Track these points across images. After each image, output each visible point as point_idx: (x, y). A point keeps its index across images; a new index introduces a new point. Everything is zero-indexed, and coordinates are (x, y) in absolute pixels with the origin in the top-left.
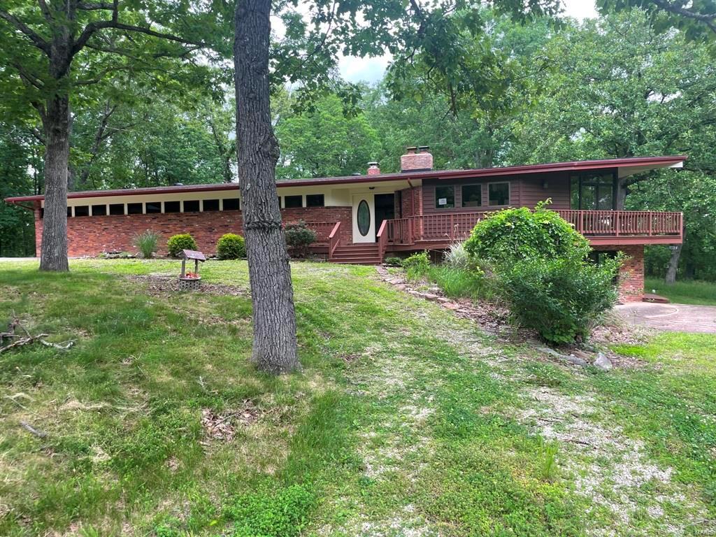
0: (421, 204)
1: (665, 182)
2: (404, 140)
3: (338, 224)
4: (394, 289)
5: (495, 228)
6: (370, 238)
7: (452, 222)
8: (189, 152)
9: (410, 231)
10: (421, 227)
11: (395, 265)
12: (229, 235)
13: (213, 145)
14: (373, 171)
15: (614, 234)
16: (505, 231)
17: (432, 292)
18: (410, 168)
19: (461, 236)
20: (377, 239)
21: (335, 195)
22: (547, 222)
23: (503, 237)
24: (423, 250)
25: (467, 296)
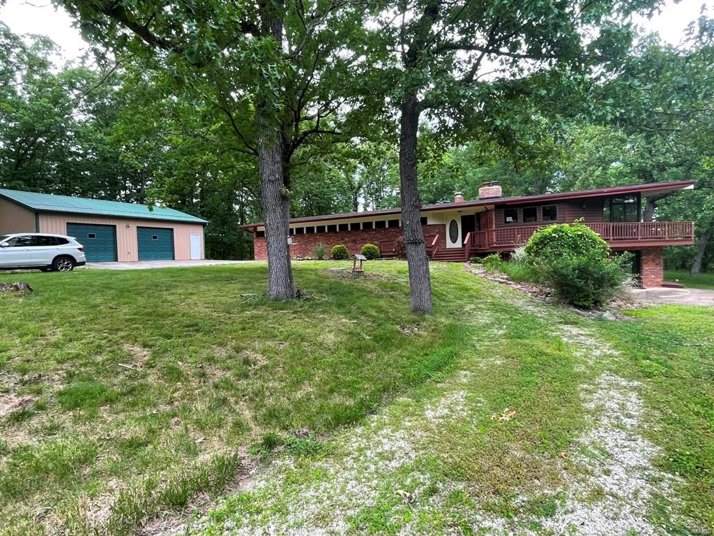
0: (494, 222)
1: (683, 199)
2: (480, 175)
3: (437, 236)
4: (477, 277)
5: (546, 238)
6: (458, 244)
7: (516, 233)
8: (333, 191)
9: (487, 239)
10: (494, 237)
11: (476, 262)
12: (368, 245)
13: (346, 185)
14: (459, 198)
15: (637, 239)
16: (552, 239)
17: (503, 278)
18: (486, 197)
19: (522, 242)
20: (463, 245)
21: (435, 217)
22: (580, 233)
23: (551, 243)
24: (496, 252)
25: (527, 281)
